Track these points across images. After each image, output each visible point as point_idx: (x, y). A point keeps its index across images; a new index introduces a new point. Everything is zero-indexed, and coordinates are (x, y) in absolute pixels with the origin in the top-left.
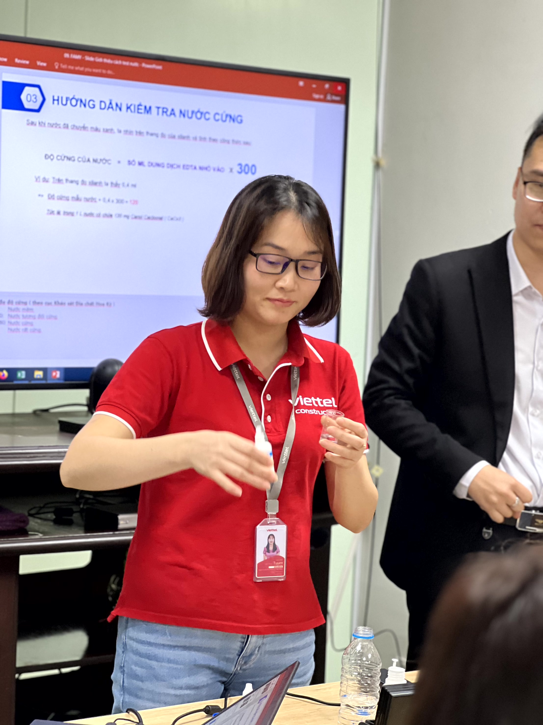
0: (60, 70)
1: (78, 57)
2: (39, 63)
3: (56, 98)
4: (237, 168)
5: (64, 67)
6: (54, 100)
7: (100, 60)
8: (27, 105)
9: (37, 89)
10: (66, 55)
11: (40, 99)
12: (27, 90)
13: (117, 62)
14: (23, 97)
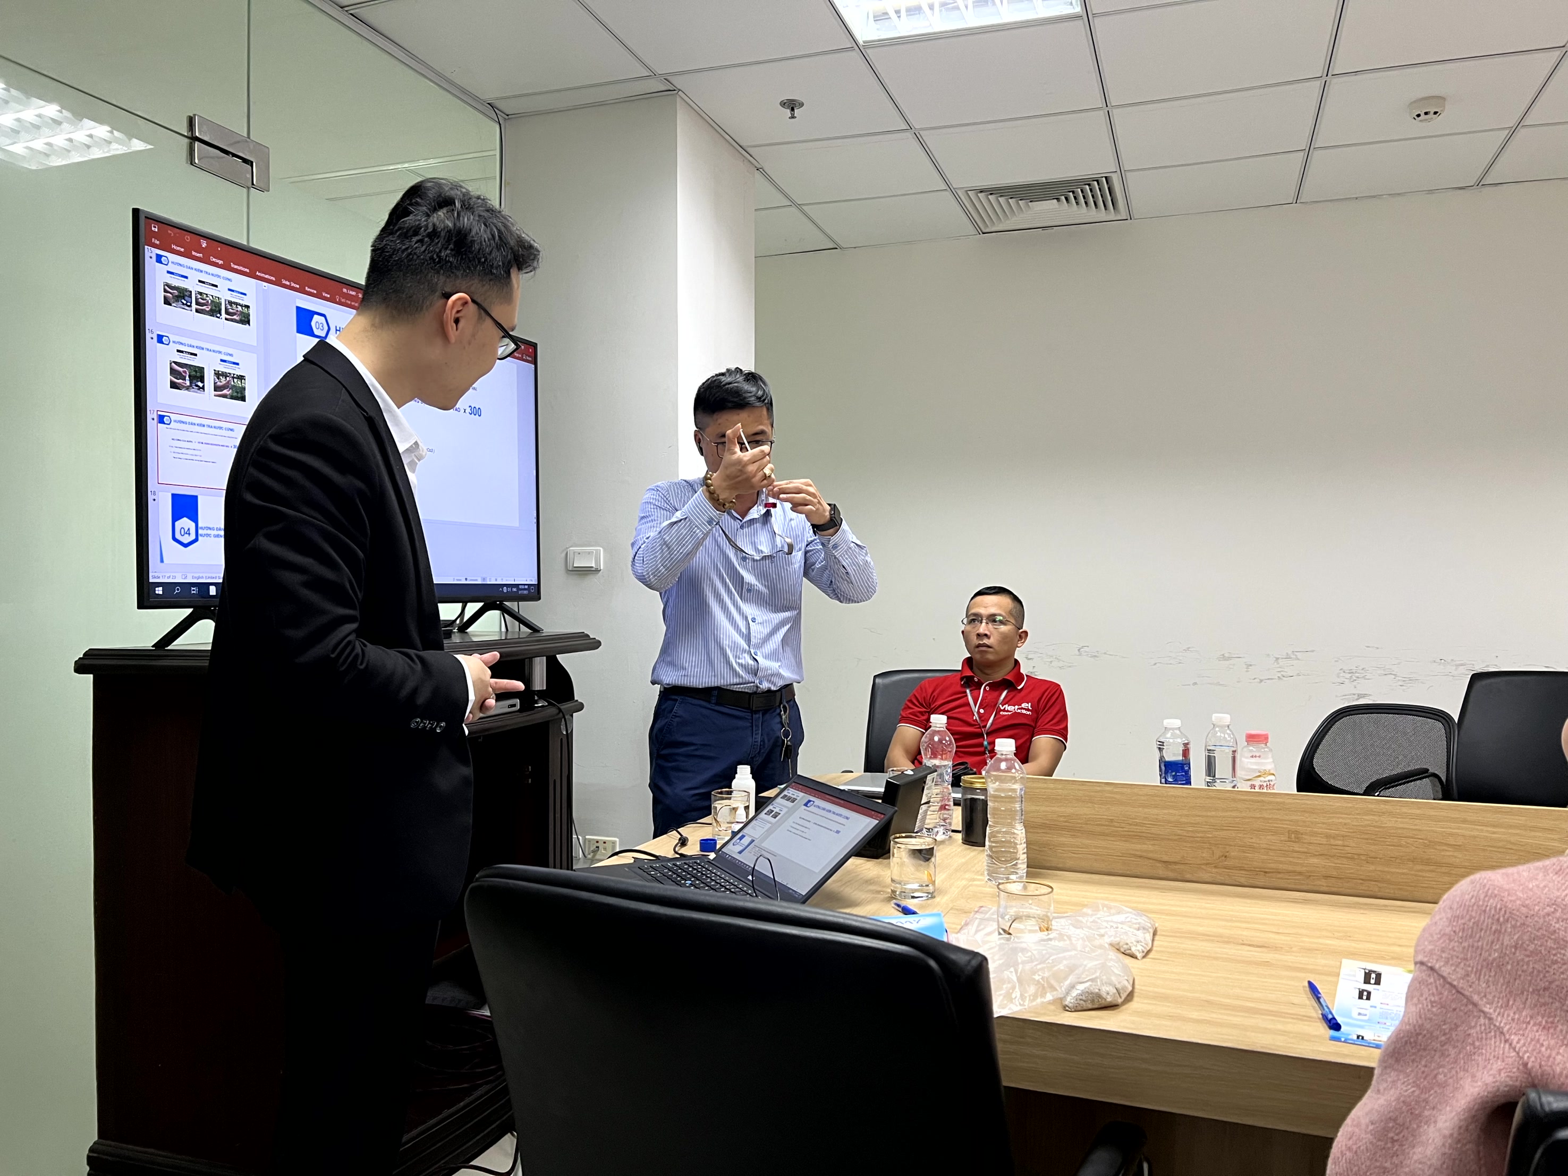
0: (341, 303)
1: (354, 293)
2: (324, 294)
3: (338, 329)
4: (468, 410)
5: (343, 300)
6: (337, 330)
8: (316, 332)
9: (323, 318)
10: (345, 290)
11: (326, 328)
12: (316, 318)
14: (313, 324)
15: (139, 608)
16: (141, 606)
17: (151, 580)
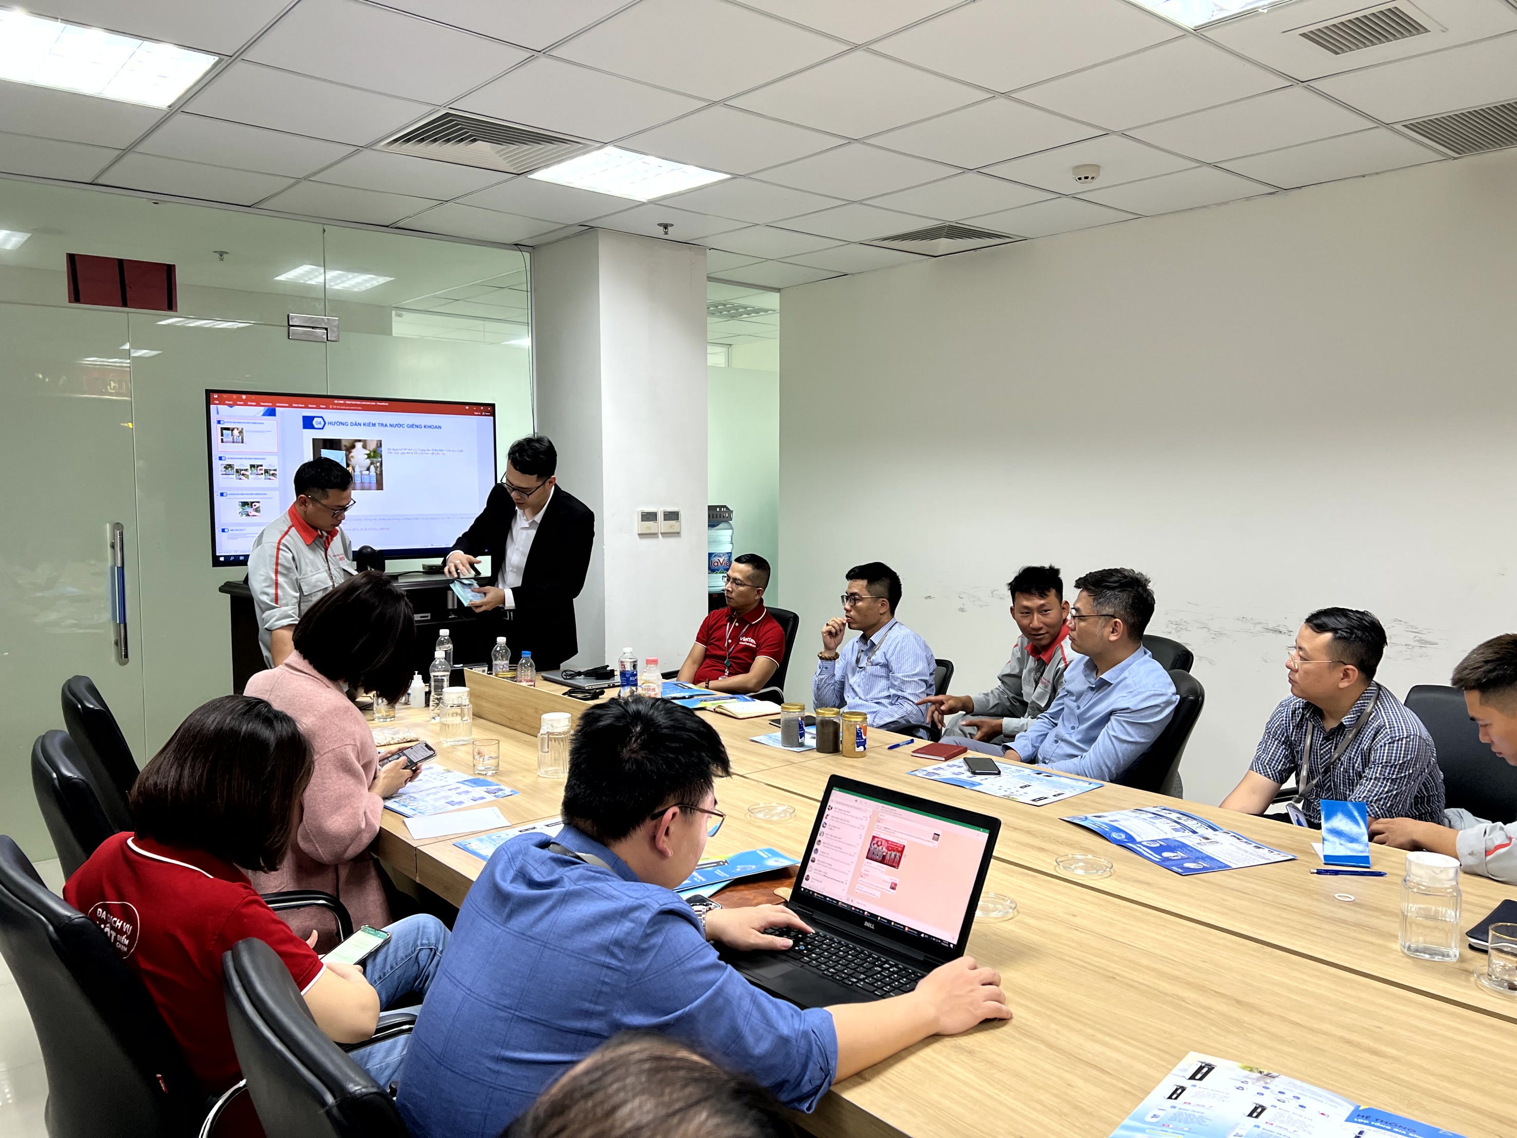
0: (333, 409)
1: (342, 402)
2: (321, 406)
5: (335, 407)
7: (354, 403)
8: (316, 426)
9: (321, 419)
10: (336, 402)
12: (316, 419)
13: (363, 403)
15: (213, 566)
16: (214, 566)
17: (217, 554)
